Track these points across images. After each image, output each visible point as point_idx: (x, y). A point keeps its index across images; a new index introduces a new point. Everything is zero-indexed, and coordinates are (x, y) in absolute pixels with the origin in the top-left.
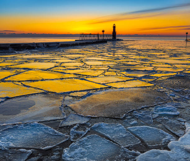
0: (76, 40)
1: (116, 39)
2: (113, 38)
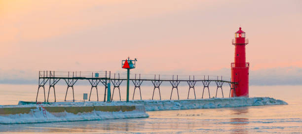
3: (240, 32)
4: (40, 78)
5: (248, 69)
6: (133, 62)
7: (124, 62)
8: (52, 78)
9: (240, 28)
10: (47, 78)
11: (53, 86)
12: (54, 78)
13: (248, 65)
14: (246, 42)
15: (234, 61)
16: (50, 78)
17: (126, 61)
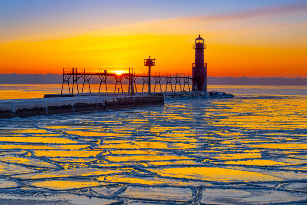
0: (46, 96)
1: (208, 91)
2: (194, 90)
3: (200, 38)
4: (64, 74)
5: (206, 68)
6: (154, 61)
7: (146, 61)
8: (75, 74)
9: (200, 36)
10: (70, 74)
11: (76, 81)
12: (77, 74)
13: (206, 65)
14: (204, 47)
15: (194, 62)
16: (74, 74)
17: (148, 60)
